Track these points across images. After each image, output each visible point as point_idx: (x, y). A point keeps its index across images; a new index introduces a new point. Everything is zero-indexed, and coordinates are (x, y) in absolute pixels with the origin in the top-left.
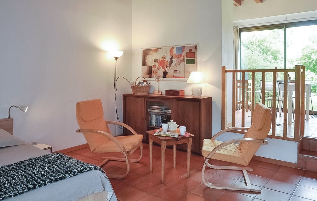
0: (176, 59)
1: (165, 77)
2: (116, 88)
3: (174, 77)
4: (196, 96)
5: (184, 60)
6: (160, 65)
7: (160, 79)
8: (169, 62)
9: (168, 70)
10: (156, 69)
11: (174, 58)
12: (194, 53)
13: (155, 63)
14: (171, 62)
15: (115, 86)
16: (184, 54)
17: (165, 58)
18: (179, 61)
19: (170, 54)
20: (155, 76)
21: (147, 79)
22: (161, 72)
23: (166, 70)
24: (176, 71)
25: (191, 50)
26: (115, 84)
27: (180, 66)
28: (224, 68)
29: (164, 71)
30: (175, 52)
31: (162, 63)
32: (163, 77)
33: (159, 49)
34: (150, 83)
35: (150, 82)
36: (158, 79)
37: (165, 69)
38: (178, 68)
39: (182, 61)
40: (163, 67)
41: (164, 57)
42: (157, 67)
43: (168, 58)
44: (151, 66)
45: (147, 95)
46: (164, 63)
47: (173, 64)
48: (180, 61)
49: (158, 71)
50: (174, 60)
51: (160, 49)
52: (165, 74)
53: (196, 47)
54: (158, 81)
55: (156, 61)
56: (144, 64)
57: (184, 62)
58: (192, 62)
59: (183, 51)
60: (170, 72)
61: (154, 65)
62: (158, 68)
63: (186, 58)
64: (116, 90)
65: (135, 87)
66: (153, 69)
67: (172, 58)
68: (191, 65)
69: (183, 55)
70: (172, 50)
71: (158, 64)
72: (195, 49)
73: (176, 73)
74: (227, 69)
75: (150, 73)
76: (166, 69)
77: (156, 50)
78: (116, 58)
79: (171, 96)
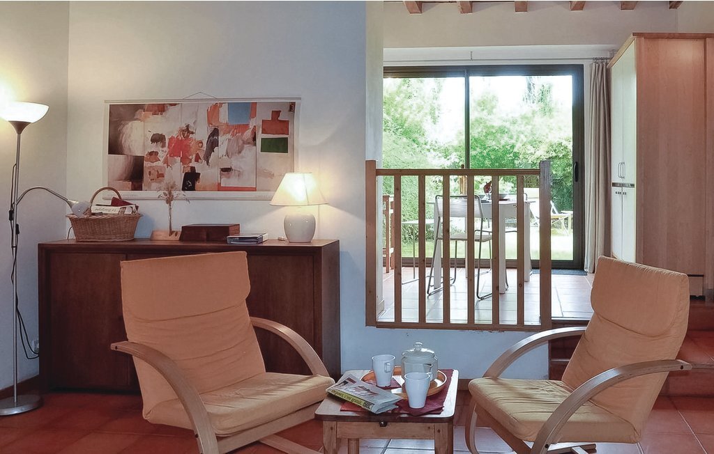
0: (229, 136)
1: (192, 189)
2: (17, 226)
3: (220, 188)
4: (298, 240)
5: (254, 139)
6: (173, 153)
7: (175, 193)
8: (205, 145)
9: (199, 167)
10: (160, 163)
11: (221, 133)
12: (286, 123)
13: (154, 147)
14: (213, 144)
15: (11, 218)
16: (255, 122)
17: (192, 133)
18: (238, 143)
19: (209, 123)
20: (154, 185)
21: (126, 194)
22: (176, 173)
23: (193, 168)
24: (226, 170)
25: (276, 114)
26: (11, 213)
27: (242, 157)
28: (371, 164)
29: (188, 170)
30: (224, 116)
31: (180, 147)
32: (184, 189)
33: (171, 105)
34: (137, 207)
35: (138, 203)
36: (170, 193)
37: (191, 165)
38: (234, 163)
39: (249, 143)
40: (185, 160)
41: (187, 131)
42: (162, 159)
43: (201, 134)
44: (139, 154)
45: (126, 244)
46: (188, 146)
47: (220, 151)
48: (241, 142)
49: (168, 170)
50: (223, 139)
51: (175, 105)
52: (191, 180)
53: (292, 107)
54: (169, 201)
55: (157, 139)
56: (115, 147)
57: (255, 145)
58: (279, 145)
59: (253, 115)
60: (208, 173)
61: (151, 154)
62: (166, 162)
63: (260, 136)
64: (18, 232)
65: (87, 220)
66: (146, 164)
67: (215, 133)
68: (275, 156)
69: (251, 127)
70: (214, 110)
71: (166, 149)
72: (290, 111)
73: (229, 177)
74: (380, 166)
75: (136, 175)
76: (193, 164)
77: (160, 109)
78: (20, 126)
79: (203, 241)
